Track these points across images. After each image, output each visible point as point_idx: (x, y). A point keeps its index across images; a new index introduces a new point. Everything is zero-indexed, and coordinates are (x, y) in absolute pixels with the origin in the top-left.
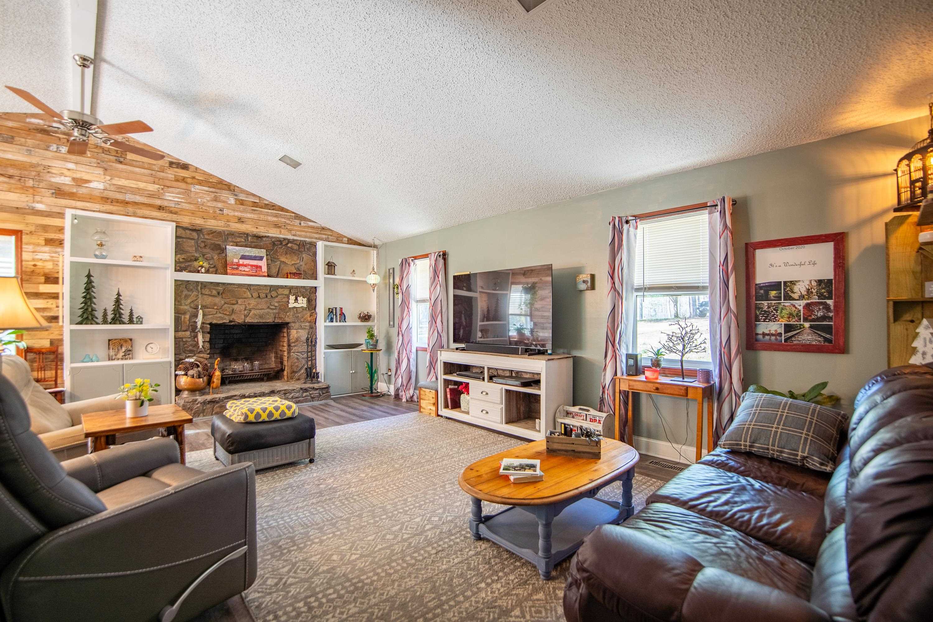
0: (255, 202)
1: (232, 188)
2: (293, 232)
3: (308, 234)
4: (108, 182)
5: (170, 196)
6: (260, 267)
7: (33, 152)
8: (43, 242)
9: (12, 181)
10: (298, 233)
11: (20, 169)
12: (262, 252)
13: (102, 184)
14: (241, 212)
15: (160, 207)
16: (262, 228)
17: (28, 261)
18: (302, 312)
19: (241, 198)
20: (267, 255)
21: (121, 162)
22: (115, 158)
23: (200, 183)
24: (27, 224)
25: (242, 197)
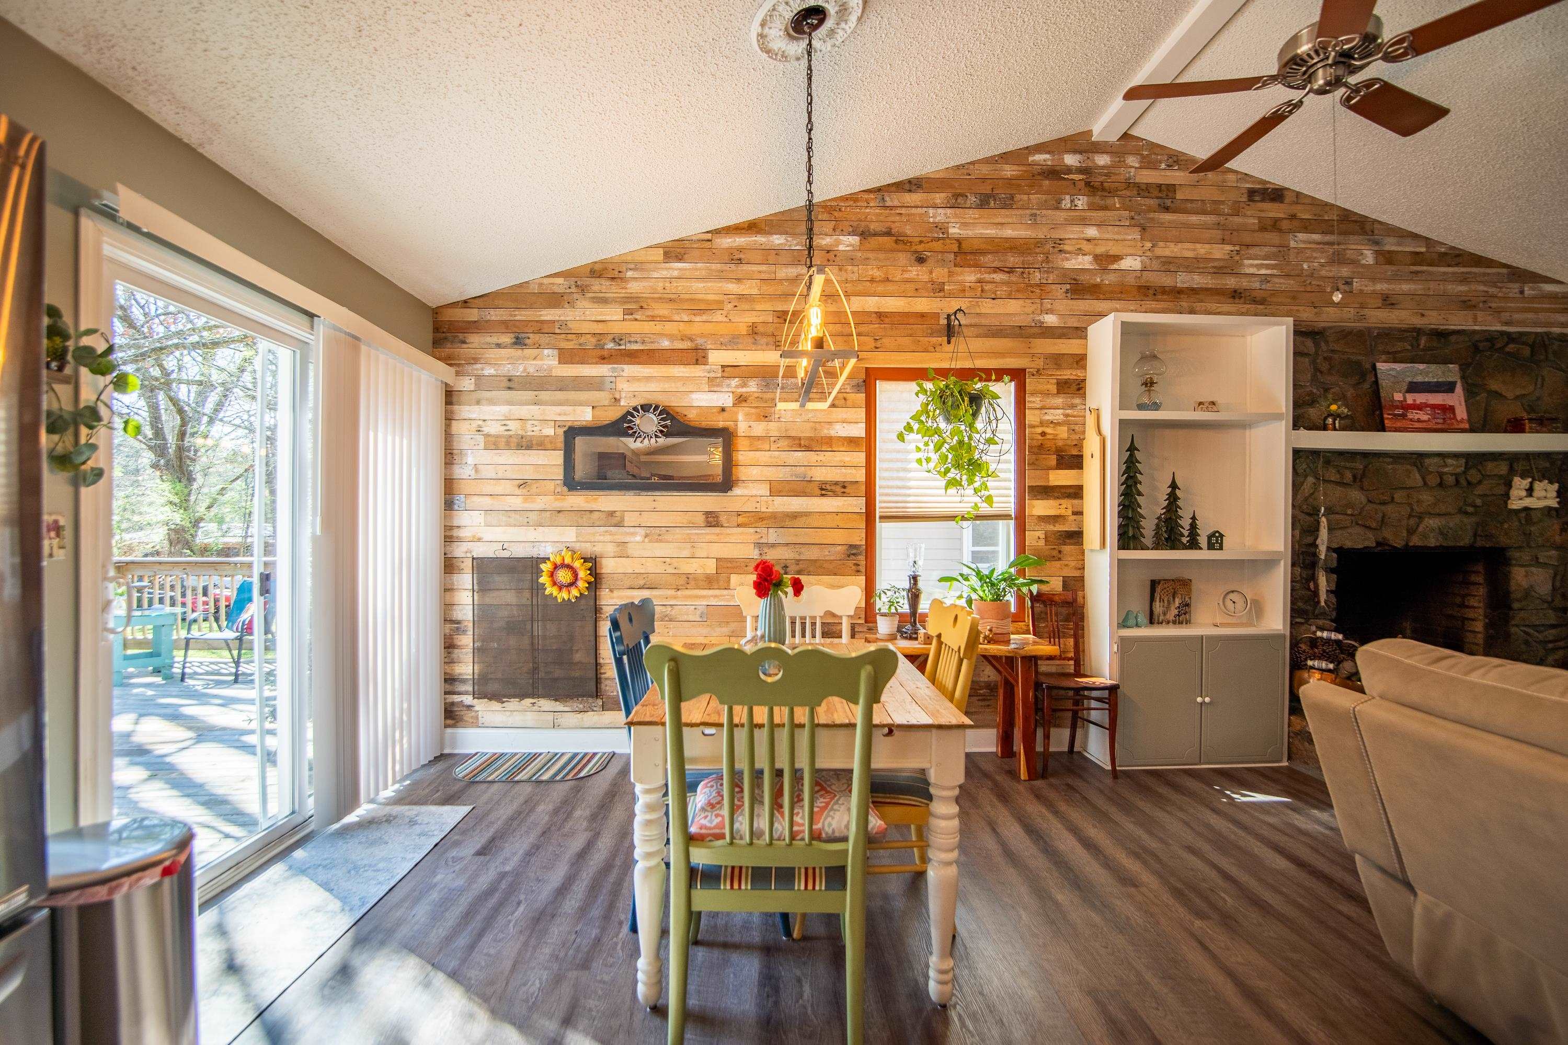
0: (1417, 253)
1: (1368, 227)
2: (1505, 316)
3: (1542, 316)
4: (1149, 254)
5: (1252, 266)
6: (1452, 409)
7: (1038, 218)
8: (1053, 389)
9: (1014, 278)
10: (1517, 316)
11: (1022, 253)
12: (1452, 372)
13: (1139, 259)
14: (1388, 280)
15: (1235, 291)
16: (1434, 313)
17: (1034, 427)
18: (1540, 521)
19: (1387, 248)
20: (1463, 378)
21: (1167, 209)
22: (1157, 201)
23: (1306, 228)
24: (1033, 355)
25: (1390, 245)
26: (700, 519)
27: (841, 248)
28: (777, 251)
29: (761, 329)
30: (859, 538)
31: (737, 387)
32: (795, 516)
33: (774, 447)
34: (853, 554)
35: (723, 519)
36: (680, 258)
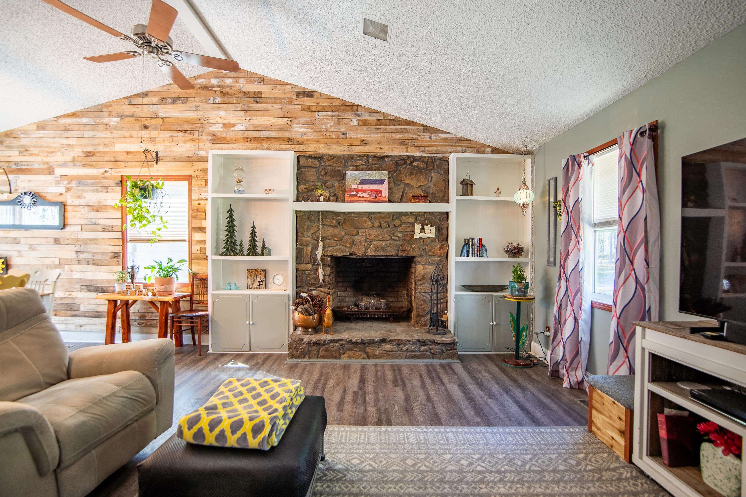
0: (379, 120)
1: (355, 108)
2: (422, 149)
3: (440, 149)
4: (248, 123)
5: (297, 127)
6: (381, 192)
7: (198, 108)
8: (204, 184)
9: (186, 135)
10: (427, 149)
11: (191, 124)
12: (384, 175)
13: (244, 125)
14: (364, 132)
15: (289, 139)
16: (386, 148)
17: (196, 201)
18: (430, 243)
19: (364, 118)
20: (389, 178)
21: (257, 102)
22: (253, 99)
23: (324, 109)
24: (194, 169)
25: (365, 116)
26: (52, 241)
27: (112, 123)
28: (85, 125)
29: (76, 159)
30: (118, 249)
31: (67, 184)
32: (91, 240)
33: (83, 210)
34: (116, 257)
35: (61, 241)
36: (43, 129)
